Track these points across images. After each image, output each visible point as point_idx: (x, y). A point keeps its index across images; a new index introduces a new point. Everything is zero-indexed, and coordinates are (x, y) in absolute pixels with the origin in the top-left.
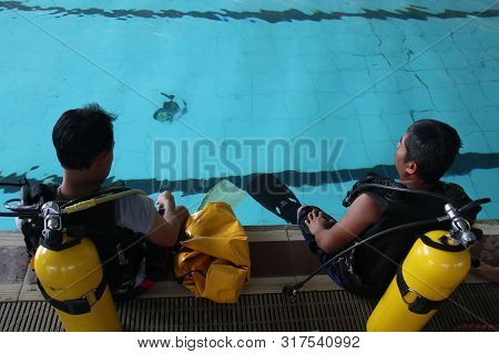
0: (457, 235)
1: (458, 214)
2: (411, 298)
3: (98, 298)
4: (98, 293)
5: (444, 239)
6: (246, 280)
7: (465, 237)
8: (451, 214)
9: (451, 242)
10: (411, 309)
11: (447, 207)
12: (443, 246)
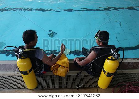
0: (114, 56)
1: (114, 52)
2: (106, 73)
3: (30, 72)
4: (30, 71)
5: (112, 58)
6: (68, 72)
7: (116, 56)
8: (113, 52)
9: (113, 58)
10: (107, 76)
11: (112, 50)
12: (112, 59)
